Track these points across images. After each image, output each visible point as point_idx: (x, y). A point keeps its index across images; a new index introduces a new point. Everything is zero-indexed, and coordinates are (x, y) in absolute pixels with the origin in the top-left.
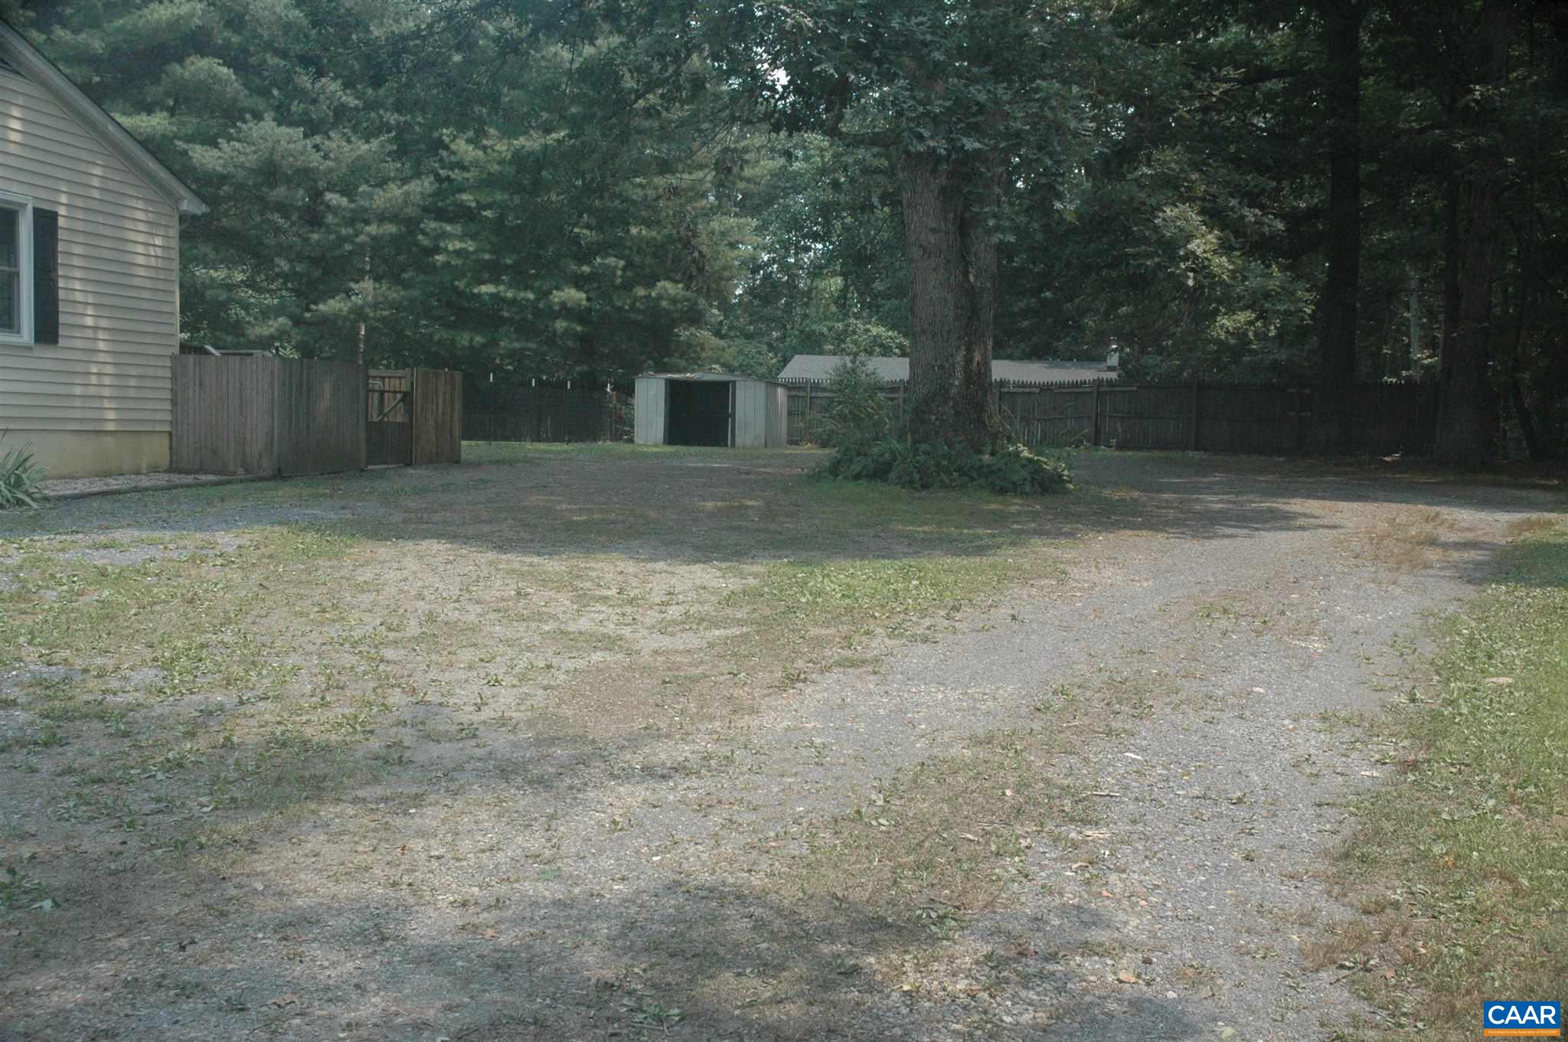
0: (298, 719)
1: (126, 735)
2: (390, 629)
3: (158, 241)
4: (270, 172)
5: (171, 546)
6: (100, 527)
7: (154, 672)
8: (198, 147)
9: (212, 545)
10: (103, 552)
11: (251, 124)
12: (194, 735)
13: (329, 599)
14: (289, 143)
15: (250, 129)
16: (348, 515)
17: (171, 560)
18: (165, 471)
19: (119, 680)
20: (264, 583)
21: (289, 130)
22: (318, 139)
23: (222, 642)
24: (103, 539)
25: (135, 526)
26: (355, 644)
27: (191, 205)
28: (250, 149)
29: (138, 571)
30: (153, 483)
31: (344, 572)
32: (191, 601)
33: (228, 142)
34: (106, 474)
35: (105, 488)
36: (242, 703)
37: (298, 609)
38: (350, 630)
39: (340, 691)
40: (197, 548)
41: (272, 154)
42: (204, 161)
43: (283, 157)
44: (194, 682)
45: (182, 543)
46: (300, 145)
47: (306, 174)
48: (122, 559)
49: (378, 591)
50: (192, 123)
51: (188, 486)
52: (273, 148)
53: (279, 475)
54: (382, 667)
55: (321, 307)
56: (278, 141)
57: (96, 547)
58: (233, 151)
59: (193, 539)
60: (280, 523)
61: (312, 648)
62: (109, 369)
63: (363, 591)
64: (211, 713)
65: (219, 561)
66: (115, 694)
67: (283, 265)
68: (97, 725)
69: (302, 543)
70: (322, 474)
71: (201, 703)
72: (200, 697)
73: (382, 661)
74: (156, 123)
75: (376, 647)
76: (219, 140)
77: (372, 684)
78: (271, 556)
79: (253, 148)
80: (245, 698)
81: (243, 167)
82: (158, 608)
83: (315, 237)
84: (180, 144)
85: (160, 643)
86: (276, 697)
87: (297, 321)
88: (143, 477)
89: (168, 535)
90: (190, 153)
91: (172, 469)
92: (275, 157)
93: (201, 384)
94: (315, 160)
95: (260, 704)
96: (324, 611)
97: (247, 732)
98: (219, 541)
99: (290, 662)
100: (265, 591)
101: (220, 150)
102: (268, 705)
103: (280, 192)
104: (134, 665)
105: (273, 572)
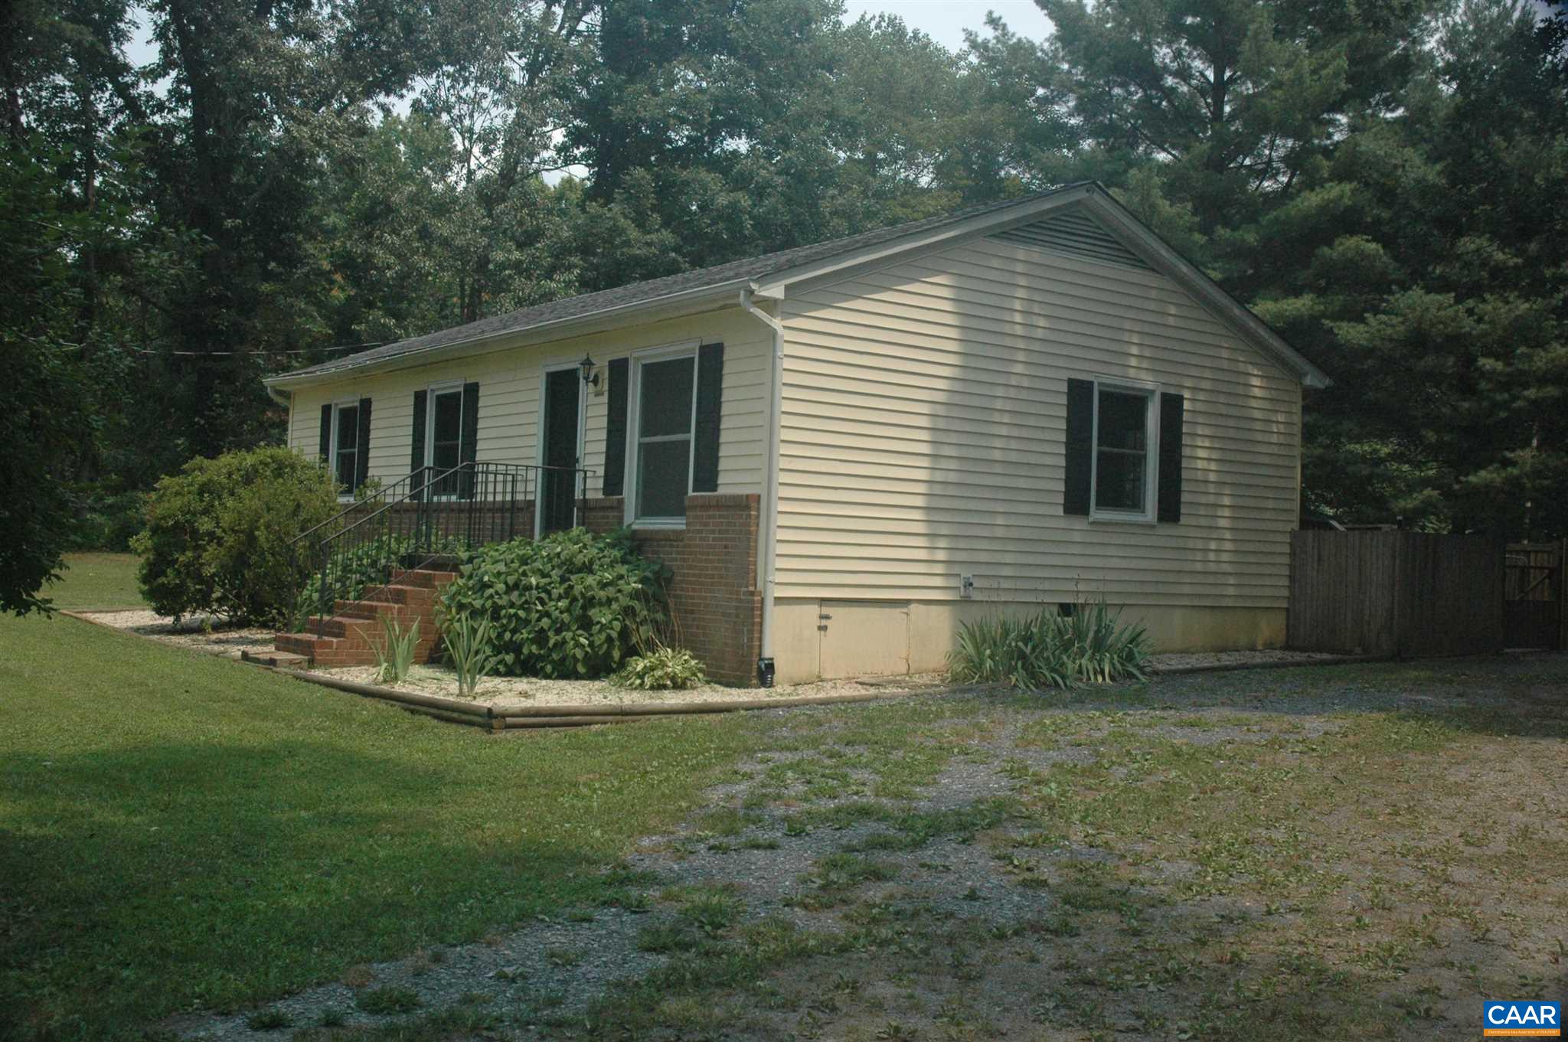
0: (1325, 940)
1: (1136, 933)
2: (1468, 843)
3: (1281, 418)
4: (1419, 340)
5: (1255, 728)
6: (1194, 704)
7: (1189, 865)
8: (1344, 324)
9: (1295, 729)
10: (1188, 730)
11: (1398, 296)
12: (1204, 944)
13: (1407, 801)
14: (1439, 309)
15: (1397, 300)
16: (1460, 703)
17: (1251, 743)
18: (1281, 648)
19: (1152, 870)
20: (1340, 776)
21: (1439, 297)
22: (1471, 303)
23: (1269, 839)
24: (1191, 716)
25: (1228, 705)
26: (1420, 857)
27: (1314, 380)
28: (1395, 320)
29: (1212, 753)
30: (1268, 660)
31: (1435, 770)
32: (1255, 790)
33: (1375, 315)
34: (1223, 650)
35: (1216, 664)
36: (1269, 913)
37: (1367, 808)
38: (1420, 840)
39: (1385, 913)
40: (1280, 731)
41: (1420, 323)
42: (1349, 337)
43: (1433, 325)
44: (1227, 881)
45: (1267, 725)
46: (1450, 312)
47: (1455, 341)
48: (1200, 738)
49: (1468, 796)
50: (1339, 300)
51: (1298, 664)
52: (1422, 316)
53: (1400, 655)
54: (1445, 888)
55: (1472, 479)
56: (1427, 309)
57: (1180, 724)
58: (1381, 323)
59: (1278, 723)
60: (1380, 710)
61: (1369, 856)
62: (1228, 546)
63: (1449, 794)
64: (1231, 921)
65: (1300, 747)
66: (1143, 885)
67: (1431, 436)
68: (1113, 918)
69: (1396, 733)
70: (1449, 657)
71: (1226, 906)
72: (1227, 900)
73: (1447, 881)
74: (1301, 305)
75: (1445, 863)
76: (1366, 315)
77: (1427, 909)
78: (1356, 746)
79: (1400, 319)
80: (1274, 908)
81: (1391, 340)
82: (1219, 794)
83: (1466, 405)
84: (1327, 323)
85: (1207, 834)
86: (1308, 911)
87: (1448, 494)
88: (1258, 653)
89: (1257, 715)
90: (1336, 331)
91: (1288, 647)
92: (1423, 326)
93: (1319, 559)
94: (1468, 324)
95: (1288, 916)
96: (1397, 814)
97: (1260, 948)
98: (1307, 725)
99: (1339, 869)
100: (1338, 784)
101: (1367, 324)
102: (1299, 919)
103: (1430, 361)
104: (1171, 856)
105: (1353, 764)
